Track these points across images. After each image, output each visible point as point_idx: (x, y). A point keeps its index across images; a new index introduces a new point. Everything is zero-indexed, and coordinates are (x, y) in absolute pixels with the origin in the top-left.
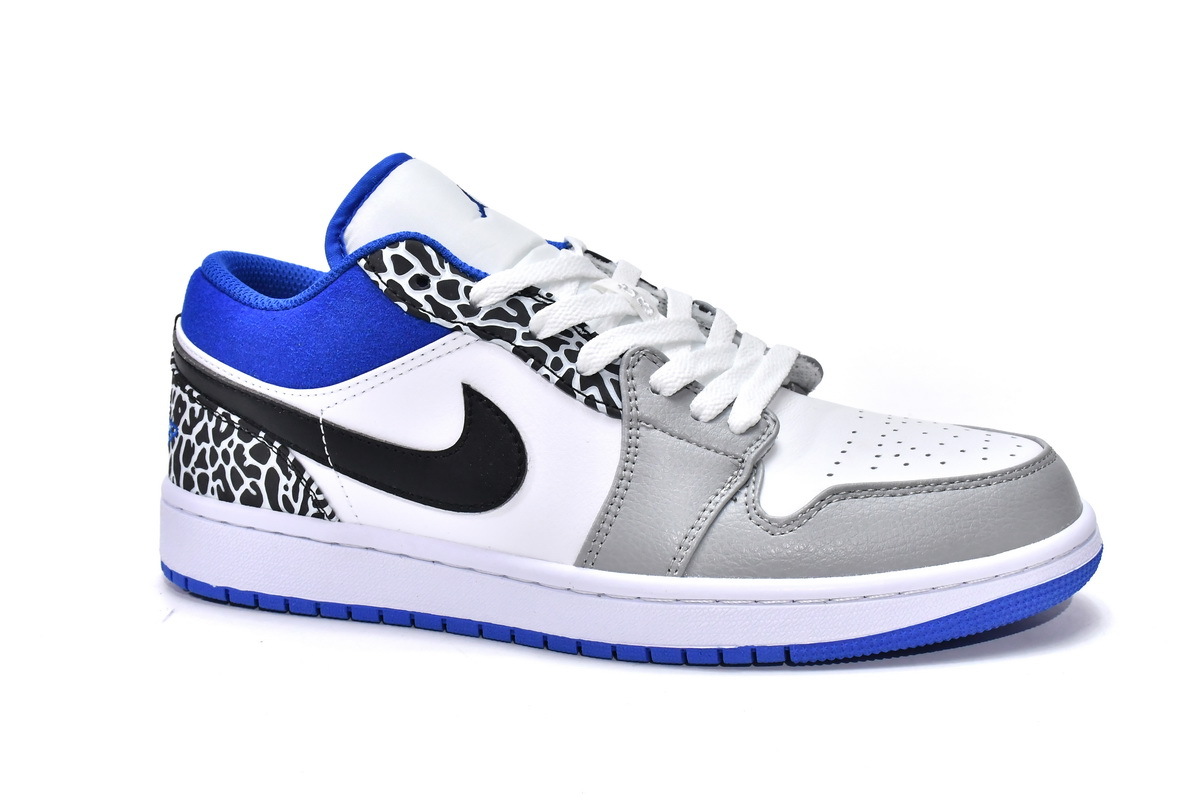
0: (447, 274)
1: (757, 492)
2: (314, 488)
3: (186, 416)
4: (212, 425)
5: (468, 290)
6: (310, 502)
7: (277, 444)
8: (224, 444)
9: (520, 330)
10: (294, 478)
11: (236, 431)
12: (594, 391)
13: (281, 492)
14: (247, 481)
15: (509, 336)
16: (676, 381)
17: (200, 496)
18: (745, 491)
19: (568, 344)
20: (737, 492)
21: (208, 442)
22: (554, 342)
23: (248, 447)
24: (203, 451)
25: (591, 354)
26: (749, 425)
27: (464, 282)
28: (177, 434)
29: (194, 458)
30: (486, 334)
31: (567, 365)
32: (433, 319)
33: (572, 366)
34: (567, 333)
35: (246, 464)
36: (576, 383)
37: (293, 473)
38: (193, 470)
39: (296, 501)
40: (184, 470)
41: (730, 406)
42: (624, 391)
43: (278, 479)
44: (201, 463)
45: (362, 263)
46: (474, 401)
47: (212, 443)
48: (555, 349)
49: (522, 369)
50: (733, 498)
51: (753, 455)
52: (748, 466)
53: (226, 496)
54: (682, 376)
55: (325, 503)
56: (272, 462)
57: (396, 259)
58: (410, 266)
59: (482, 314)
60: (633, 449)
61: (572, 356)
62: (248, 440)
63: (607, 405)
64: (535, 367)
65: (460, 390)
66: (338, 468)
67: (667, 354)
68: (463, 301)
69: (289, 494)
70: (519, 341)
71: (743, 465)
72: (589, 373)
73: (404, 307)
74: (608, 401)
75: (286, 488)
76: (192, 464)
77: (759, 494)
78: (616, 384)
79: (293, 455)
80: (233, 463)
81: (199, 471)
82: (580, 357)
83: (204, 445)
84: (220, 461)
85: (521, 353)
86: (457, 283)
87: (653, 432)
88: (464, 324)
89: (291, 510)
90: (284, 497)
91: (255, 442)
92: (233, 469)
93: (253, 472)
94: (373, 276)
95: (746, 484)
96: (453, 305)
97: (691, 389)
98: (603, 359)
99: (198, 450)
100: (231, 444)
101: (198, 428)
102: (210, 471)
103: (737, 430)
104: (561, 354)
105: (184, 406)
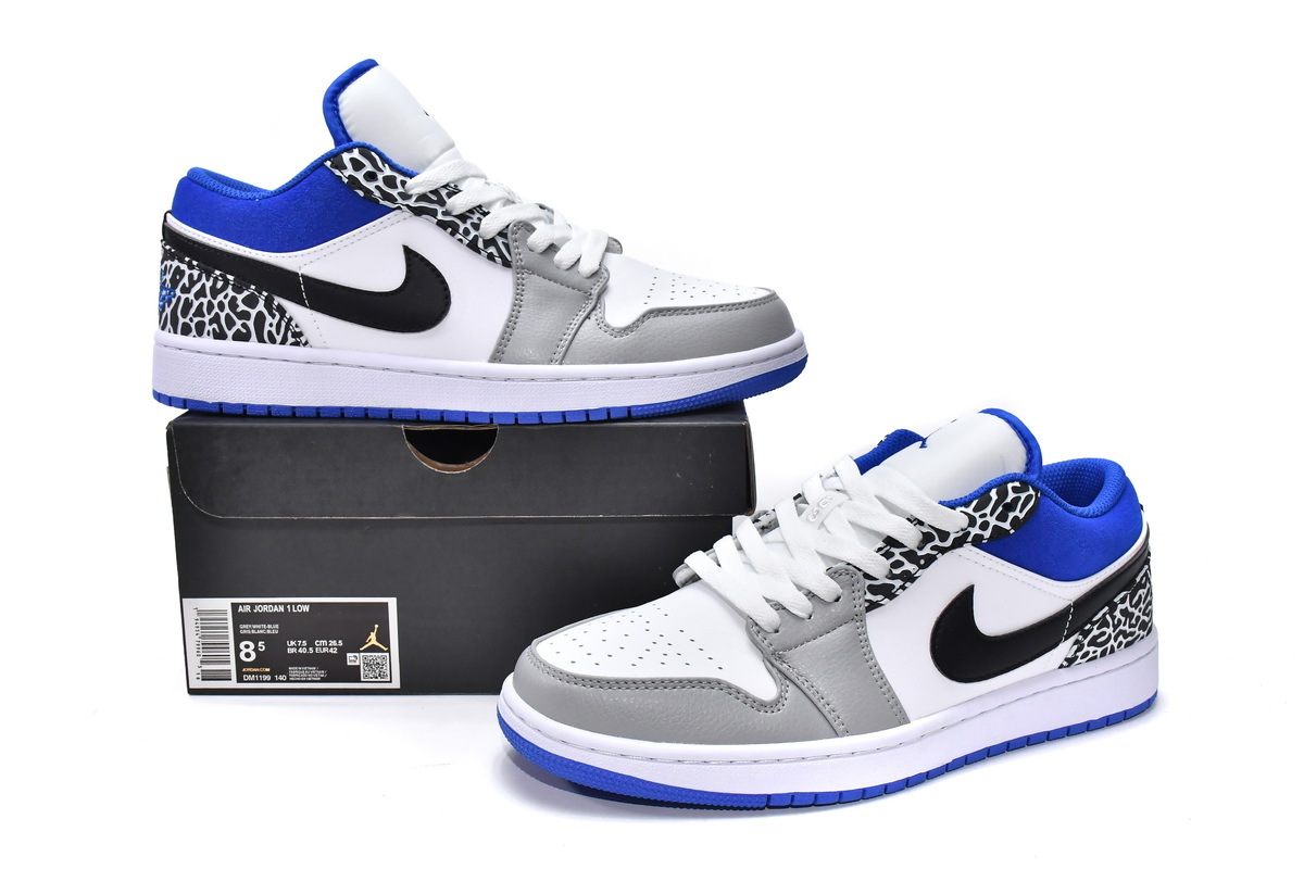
0: (388, 172)
2: (293, 323)
3: (185, 280)
4: (209, 284)
5: (403, 183)
6: (289, 334)
7: (265, 294)
8: (220, 297)
9: (440, 210)
10: (278, 316)
11: (230, 287)
12: (492, 250)
13: (267, 328)
14: (239, 323)
15: (433, 213)
16: (544, 242)
17: (198, 339)
18: (594, 312)
19: (472, 219)
20: (590, 313)
21: (205, 296)
22: (463, 217)
23: (240, 297)
24: (202, 304)
25: (489, 223)
26: (591, 273)
27: (400, 178)
28: (175, 295)
29: (193, 310)
30: (418, 212)
31: (473, 233)
32: (382, 202)
33: (476, 233)
34: (471, 211)
35: (239, 310)
36: (480, 244)
37: (277, 313)
38: (191, 320)
39: (278, 334)
40: (182, 321)
41: (579, 260)
42: (512, 249)
43: (265, 318)
44: (199, 312)
45: (328, 163)
46: (411, 256)
47: (209, 297)
48: (465, 222)
49: (442, 236)
50: (588, 317)
51: (597, 290)
52: (595, 297)
53: (220, 336)
54: (546, 239)
55: (300, 334)
56: (261, 307)
57: (353, 160)
58: (363, 166)
59: (414, 199)
60: (520, 287)
61: (476, 227)
62: (240, 292)
63: (501, 259)
64: (452, 234)
65: (402, 249)
66: (313, 307)
67: (535, 224)
68: (400, 189)
69: (274, 330)
70: (440, 217)
71: (592, 296)
72: (489, 237)
73: (361, 193)
74: (502, 256)
75: (271, 325)
76: (190, 315)
77: (604, 313)
78: (507, 246)
79: (278, 300)
80: (227, 310)
81: (196, 320)
82: (481, 226)
83: (202, 299)
84: (216, 310)
85: (442, 225)
86: (395, 178)
87: (532, 276)
88: (403, 205)
89: (273, 341)
90: (270, 332)
91: (246, 293)
92: (227, 315)
93: (245, 315)
94: (337, 173)
95: (594, 309)
96: (394, 193)
97: (552, 248)
98: (496, 228)
99: (196, 304)
100: (225, 297)
101: (197, 287)
102: (207, 319)
103: (585, 276)
104: (468, 225)
105: (182, 273)
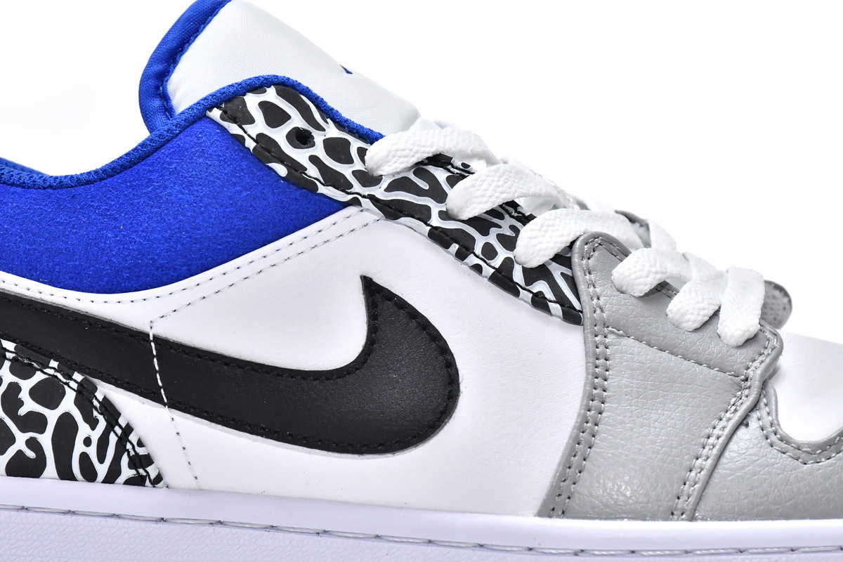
0: (332, 131)
1: (774, 413)
2: (133, 438)
5: (362, 152)
6: (125, 460)
7: (78, 377)
9: (435, 208)
10: (102, 424)
11: (7, 364)
12: (541, 286)
13: (79, 448)
14: (21, 439)
15: (422, 214)
16: (647, 276)
18: (755, 415)
19: (500, 227)
20: (747, 416)
22: (482, 224)
23: (26, 385)
25: (535, 237)
26: (747, 336)
27: (355, 144)
30: (392, 211)
31: (502, 254)
32: (322, 189)
33: (510, 254)
34: (497, 213)
35: (22, 411)
36: (518, 276)
37: (101, 418)
39: (101, 460)
41: (717, 313)
42: (582, 288)
43: (75, 428)
45: (216, 114)
46: (379, 299)
48: (485, 232)
49: (443, 259)
50: (743, 422)
51: (759, 372)
52: (756, 384)
54: (654, 270)
55: (147, 461)
56: (68, 404)
57: (266, 107)
58: (286, 117)
59: (384, 184)
60: (602, 361)
61: (509, 243)
62: (26, 376)
63: (562, 305)
64: (461, 256)
65: (360, 283)
67: (628, 245)
68: (357, 165)
69: (92, 452)
70: (436, 221)
71: (748, 383)
72: (534, 263)
73: (282, 170)
74: (561, 300)
75: (87, 442)
77: (777, 415)
78: (571, 280)
79: (105, 390)
82: (521, 242)
85: (440, 237)
86: (348, 143)
87: (625, 341)
88: (364, 197)
89: (90, 474)
90: (84, 457)
91: (39, 377)
93: (34, 423)
94: (234, 129)
95: (754, 407)
96: (346, 171)
97: (663, 291)
98: (551, 245)
103: (733, 342)
104: (492, 239)
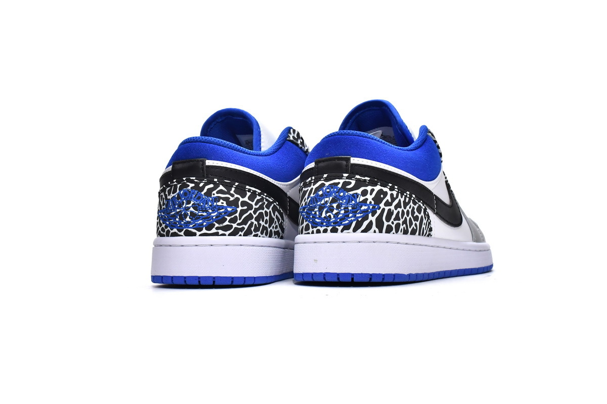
3: (388, 198)
4: (402, 200)
7: (425, 205)
8: (408, 207)
11: (411, 201)
14: (414, 223)
17: (395, 235)
21: (401, 207)
23: (416, 208)
24: (399, 212)
29: (393, 217)
35: (415, 215)
38: (393, 223)
40: (386, 224)
43: (423, 220)
44: (397, 218)
47: (403, 208)
53: (406, 232)
56: (422, 213)
62: (415, 204)
66: (437, 213)
76: (392, 220)
79: (427, 209)
80: (410, 215)
81: (395, 222)
83: (399, 209)
84: (405, 216)
89: (423, 233)
91: (417, 205)
92: (410, 218)
93: (416, 218)
99: (395, 212)
100: (410, 208)
101: (396, 202)
102: (401, 222)
105: (385, 194)
